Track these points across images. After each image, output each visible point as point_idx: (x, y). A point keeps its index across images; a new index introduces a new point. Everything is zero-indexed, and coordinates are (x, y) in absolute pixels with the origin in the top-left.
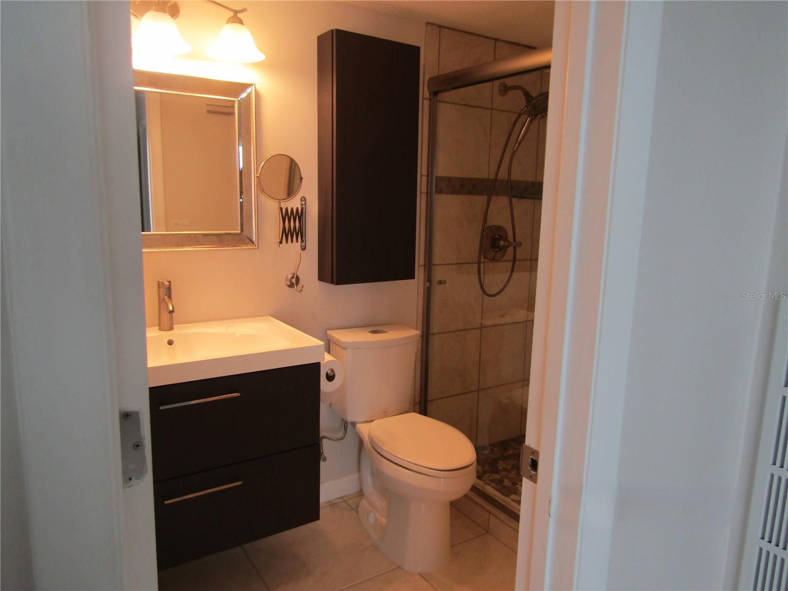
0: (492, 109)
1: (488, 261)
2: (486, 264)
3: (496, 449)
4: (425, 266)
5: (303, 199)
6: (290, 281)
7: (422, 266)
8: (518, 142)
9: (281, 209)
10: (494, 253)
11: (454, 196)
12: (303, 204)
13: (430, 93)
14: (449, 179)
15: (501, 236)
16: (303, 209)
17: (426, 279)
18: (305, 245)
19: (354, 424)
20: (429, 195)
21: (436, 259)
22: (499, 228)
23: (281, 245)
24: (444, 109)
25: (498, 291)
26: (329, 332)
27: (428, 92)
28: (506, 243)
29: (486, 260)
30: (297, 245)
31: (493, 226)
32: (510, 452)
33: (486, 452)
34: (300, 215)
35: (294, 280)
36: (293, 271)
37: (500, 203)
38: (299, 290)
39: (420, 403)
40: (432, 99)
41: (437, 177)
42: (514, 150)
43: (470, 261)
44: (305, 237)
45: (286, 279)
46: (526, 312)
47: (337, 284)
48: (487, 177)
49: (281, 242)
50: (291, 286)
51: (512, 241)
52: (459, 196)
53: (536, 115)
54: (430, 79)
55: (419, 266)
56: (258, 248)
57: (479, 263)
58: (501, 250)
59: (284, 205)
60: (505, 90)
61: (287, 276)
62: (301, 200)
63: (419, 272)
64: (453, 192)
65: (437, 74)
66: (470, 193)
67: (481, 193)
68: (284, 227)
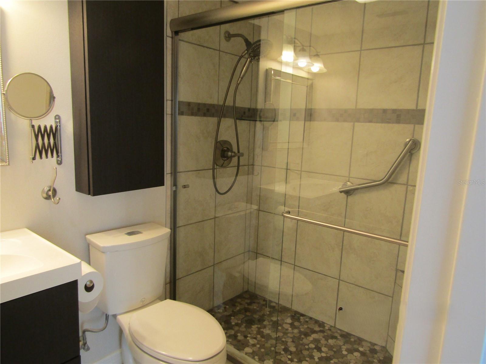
0: (219, 51)
1: (219, 167)
2: (217, 169)
3: (227, 307)
4: (171, 173)
5: (58, 117)
6: (47, 194)
7: (169, 173)
8: (241, 76)
9: (33, 126)
10: (223, 161)
11: (193, 117)
12: (57, 122)
13: (172, 32)
14: (189, 104)
15: (228, 148)
16: (57, 127)
17: (173, 184)
18: (61, 160)
19: (115, 316)
20: (173, 115)
21: (180, 168)
22: (226, 142)
23: (34, 161)
24: (183, 47)
25: (227, 189)
26: (88, 237)
27: (170, 32)
28: (233, 154)
29: (217, 167)
30: (52, 161)
31: (222, 141)
32: (238, 308)
33: (221, 311)
34: (54, 133)
35: (50, 193)
36: (50, 184)
37: (227, 123)
38: (56, 202)
39: (170, 282)
40: (174, 37)
41: (179, 102)
42: (238, 83)
43: (206, 168)
44: (61, 153)
45: (42, 192)
46: (246, 204)
47: (94, 195)
48: (217, 104)
49: (34, 159)
50: (48, 198)
51: (236, 152)
52: (196, 117)
53: (254, 57)
54: (172, 20)
55: (167, 174)
56: (9, 165)
57: (213, 169)
58: (228, 159)
59: (36, 123)
60: (229, 36)
61: (44, 189)
62: (56, 119)
63: (168, 179)
64: (193, 114)
65: (177, 17)
66: (205, 115)
67: (213, 115)
68: (37, 144)
